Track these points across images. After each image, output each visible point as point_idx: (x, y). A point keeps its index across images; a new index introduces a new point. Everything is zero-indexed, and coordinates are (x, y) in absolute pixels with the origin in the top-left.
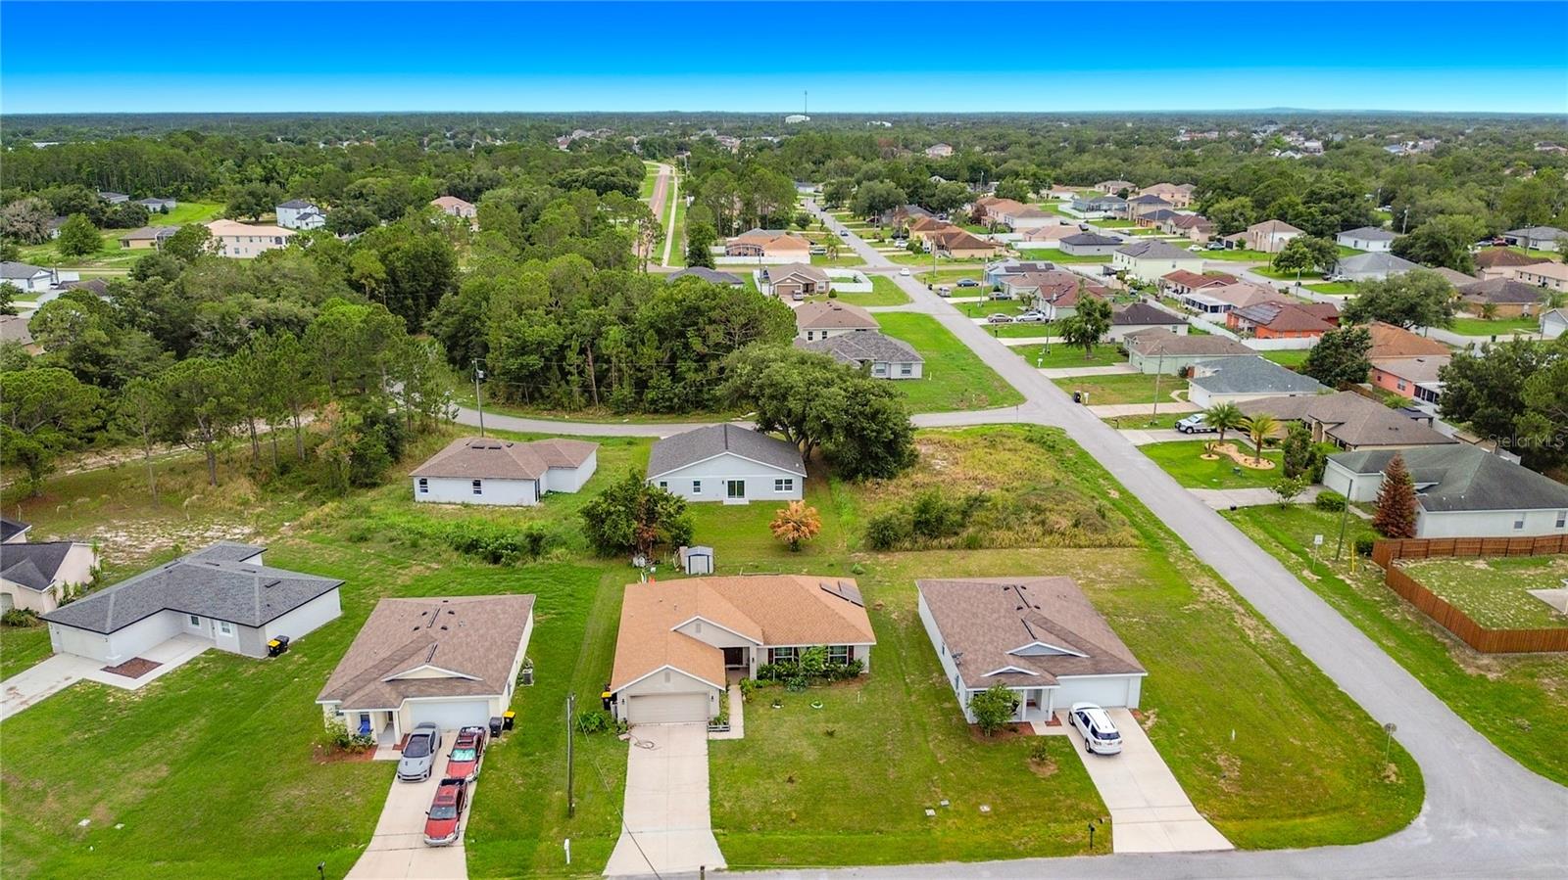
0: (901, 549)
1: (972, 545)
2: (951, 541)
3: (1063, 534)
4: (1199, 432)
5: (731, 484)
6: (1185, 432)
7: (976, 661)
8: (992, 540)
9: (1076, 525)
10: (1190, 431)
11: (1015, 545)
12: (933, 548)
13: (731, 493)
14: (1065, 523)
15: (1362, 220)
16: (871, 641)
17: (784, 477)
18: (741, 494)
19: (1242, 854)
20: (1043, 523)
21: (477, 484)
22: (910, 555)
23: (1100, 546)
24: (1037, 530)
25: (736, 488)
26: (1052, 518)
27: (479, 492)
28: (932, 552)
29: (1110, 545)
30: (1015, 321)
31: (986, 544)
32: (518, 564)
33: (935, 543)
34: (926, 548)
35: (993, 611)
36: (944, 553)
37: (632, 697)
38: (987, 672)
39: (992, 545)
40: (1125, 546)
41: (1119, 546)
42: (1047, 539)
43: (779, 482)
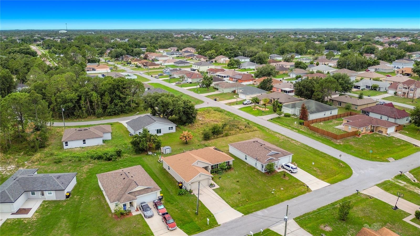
1: (227, 135)
2: (222, 135)
3: (244, 130)
4: (248, 104)
5: (158, 130)
6: (245, 105)
7: (261, 159)
8: (230, 133)
9: (246, 127)
10: (246, 104)
11: (235, 134)
12: (219, 137)
13: (158, 133)
14: (243, 127)
15: (238, 54)
16: (233, 159)
17: (171, 126)
18: (160, 132)
19: (333, 185)
20: (238, 128)
21: (84, 141)
22: (214, 140)
23: (252, 131)
24: (238, 130)
25: (159, 131)
26: (240, 126)
27: (85, 143)
28: (219, 139)
29: (254, 131)
30: (182, 83)
31: (230, 134)
32: (117, 160)
33: (219, 136)
34: (217, 138)
35: (255, 147)
36: (222, 138)
37: (192, 183)
38: (265, 160)
39: (231, 134)
40: (257, 130)
41: (255, 131)
42: (241, 131)
43: (169, 128)
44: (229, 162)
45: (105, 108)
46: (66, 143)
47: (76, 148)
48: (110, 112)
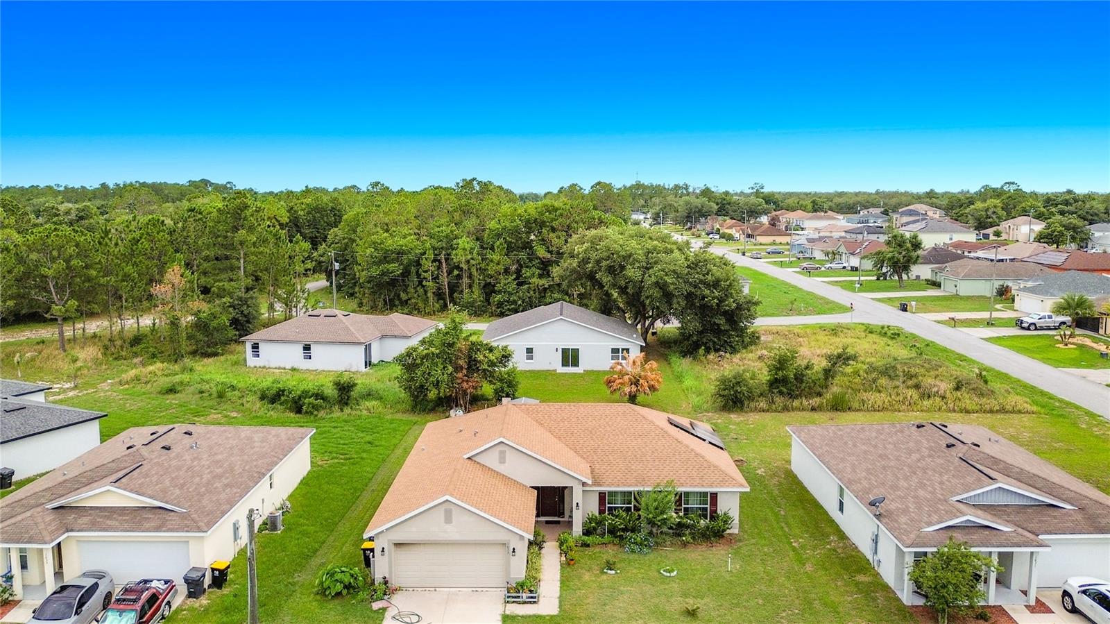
0: (756, 410)
1: (839, 407)
2: (816, 401)
3: (943, 398)
4: (1042, 329)
5: (565, 352)
6: (1028, 329)
7: (906, 511)
8: (863, 403)
9: (957, 388)
10: (1032, 327)
11: (890, 408)
12: (793, 409)
13: (565, 363)
14: (945, 386)
16: (741, 485)
17: (620, 345)
18: (576, 363)
20: (917, 387)
21: (307, 348)
22: (768, 416)
23: (991, 411)
24: (912, 394)
25: (571, 357)
26: (928, 381)
27: (309, 357)
28: (792, 414)
29: (1003, 410)
30: (823, 269)
31: (856, 405)
32: (322, 414)
33: (796, 403)
34: (786, 409)
35: (910, 452)
36: (808, 415)
37: (398, 545)
38: (930, 524)
39: (863, 407)
40: (1020, 412)
41: (1013, 412)
42: (926, 403)
43: (615, 351)
44: (714, 496)
45: (489, 289)
46: (255, 347)
47: (276, 368)
48: (500, 305)
